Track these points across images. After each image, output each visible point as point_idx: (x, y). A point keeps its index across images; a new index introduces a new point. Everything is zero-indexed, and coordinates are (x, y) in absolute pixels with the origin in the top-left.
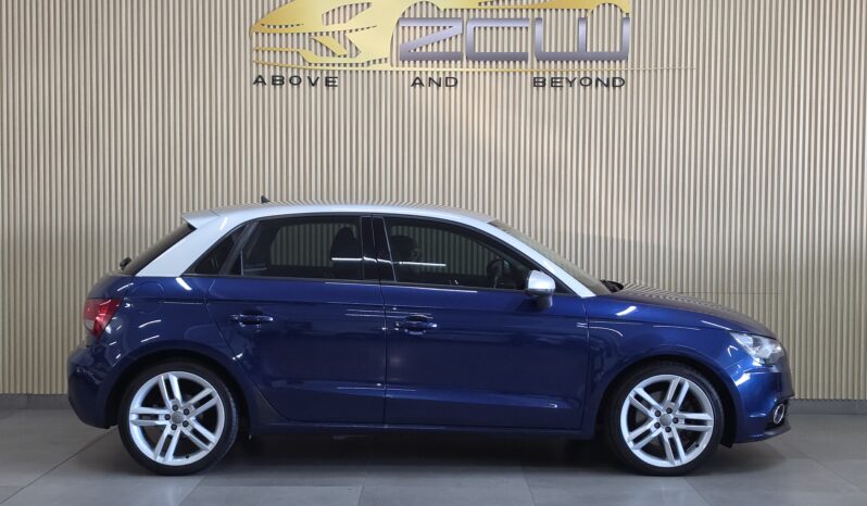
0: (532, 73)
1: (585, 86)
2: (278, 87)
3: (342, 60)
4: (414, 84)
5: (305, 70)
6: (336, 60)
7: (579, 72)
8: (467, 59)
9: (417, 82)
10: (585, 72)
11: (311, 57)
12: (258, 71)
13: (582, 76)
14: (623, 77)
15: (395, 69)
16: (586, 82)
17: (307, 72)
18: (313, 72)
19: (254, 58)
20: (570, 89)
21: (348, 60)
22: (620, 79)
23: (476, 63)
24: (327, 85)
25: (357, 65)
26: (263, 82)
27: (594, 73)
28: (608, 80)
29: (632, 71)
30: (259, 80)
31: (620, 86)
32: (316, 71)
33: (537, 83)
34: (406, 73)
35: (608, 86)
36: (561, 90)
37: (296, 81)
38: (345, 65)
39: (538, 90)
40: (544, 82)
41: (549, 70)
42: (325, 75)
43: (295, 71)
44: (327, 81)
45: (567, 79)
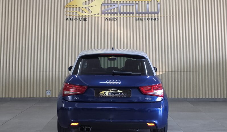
0: (135, 17)
1: (149, 20)
2: (72, 21)
3: (88, 14)
4: (106, 20)
5: (78, 17)
6: (86, 14)
7: (147, 17)
8: (119, 14)
9: (106, 19)
10: (149, 17)
11: (80, 13)
12: (67, 17)
13: (148, 18)
14: (158, 18)
15: (101, 16)
16: (149, 19)
17: (79, 17)
18: (80, 17)
19: (66, 14)
20: (145, 21)
21: (89, 14)
22: (157, 18)
23: (121, 14)
24: (84, 20)
25: (91, 15)
26: (68, 20)
27: (151, 17)
28: (154, 19)
29: (160, 16)
30: (67, 19)
31: (157, 20)
32: (81, 17)
33: (137, 19)
34: (104, 17)
35: (154, 20)
36: (143, 21)
37: (76, 19)
38: (88, 15)
39: (137, 21)
40: (138, 19)
41: (139, 16)
42: (83, 18)
43: (76, 17)
44: (84, 19)
45: (144, 18)
